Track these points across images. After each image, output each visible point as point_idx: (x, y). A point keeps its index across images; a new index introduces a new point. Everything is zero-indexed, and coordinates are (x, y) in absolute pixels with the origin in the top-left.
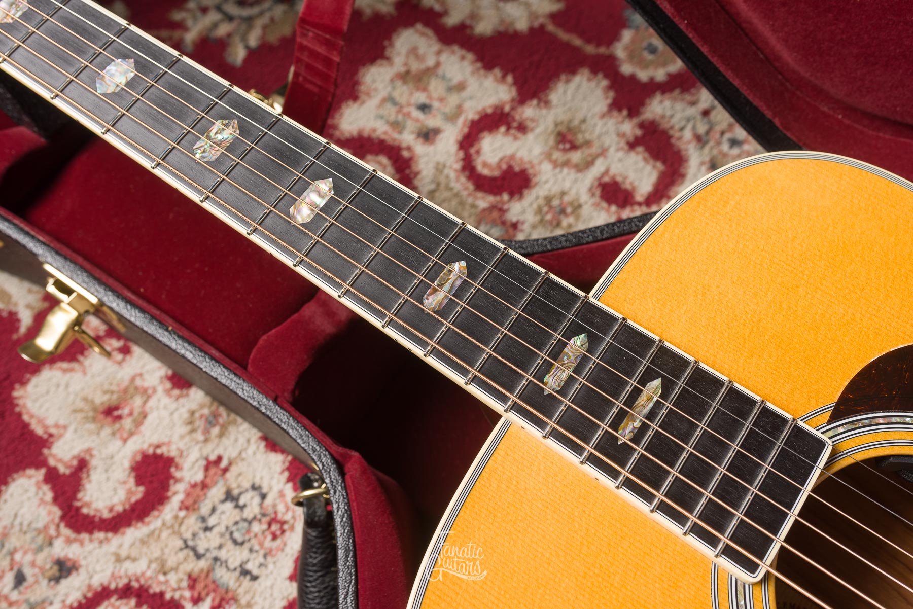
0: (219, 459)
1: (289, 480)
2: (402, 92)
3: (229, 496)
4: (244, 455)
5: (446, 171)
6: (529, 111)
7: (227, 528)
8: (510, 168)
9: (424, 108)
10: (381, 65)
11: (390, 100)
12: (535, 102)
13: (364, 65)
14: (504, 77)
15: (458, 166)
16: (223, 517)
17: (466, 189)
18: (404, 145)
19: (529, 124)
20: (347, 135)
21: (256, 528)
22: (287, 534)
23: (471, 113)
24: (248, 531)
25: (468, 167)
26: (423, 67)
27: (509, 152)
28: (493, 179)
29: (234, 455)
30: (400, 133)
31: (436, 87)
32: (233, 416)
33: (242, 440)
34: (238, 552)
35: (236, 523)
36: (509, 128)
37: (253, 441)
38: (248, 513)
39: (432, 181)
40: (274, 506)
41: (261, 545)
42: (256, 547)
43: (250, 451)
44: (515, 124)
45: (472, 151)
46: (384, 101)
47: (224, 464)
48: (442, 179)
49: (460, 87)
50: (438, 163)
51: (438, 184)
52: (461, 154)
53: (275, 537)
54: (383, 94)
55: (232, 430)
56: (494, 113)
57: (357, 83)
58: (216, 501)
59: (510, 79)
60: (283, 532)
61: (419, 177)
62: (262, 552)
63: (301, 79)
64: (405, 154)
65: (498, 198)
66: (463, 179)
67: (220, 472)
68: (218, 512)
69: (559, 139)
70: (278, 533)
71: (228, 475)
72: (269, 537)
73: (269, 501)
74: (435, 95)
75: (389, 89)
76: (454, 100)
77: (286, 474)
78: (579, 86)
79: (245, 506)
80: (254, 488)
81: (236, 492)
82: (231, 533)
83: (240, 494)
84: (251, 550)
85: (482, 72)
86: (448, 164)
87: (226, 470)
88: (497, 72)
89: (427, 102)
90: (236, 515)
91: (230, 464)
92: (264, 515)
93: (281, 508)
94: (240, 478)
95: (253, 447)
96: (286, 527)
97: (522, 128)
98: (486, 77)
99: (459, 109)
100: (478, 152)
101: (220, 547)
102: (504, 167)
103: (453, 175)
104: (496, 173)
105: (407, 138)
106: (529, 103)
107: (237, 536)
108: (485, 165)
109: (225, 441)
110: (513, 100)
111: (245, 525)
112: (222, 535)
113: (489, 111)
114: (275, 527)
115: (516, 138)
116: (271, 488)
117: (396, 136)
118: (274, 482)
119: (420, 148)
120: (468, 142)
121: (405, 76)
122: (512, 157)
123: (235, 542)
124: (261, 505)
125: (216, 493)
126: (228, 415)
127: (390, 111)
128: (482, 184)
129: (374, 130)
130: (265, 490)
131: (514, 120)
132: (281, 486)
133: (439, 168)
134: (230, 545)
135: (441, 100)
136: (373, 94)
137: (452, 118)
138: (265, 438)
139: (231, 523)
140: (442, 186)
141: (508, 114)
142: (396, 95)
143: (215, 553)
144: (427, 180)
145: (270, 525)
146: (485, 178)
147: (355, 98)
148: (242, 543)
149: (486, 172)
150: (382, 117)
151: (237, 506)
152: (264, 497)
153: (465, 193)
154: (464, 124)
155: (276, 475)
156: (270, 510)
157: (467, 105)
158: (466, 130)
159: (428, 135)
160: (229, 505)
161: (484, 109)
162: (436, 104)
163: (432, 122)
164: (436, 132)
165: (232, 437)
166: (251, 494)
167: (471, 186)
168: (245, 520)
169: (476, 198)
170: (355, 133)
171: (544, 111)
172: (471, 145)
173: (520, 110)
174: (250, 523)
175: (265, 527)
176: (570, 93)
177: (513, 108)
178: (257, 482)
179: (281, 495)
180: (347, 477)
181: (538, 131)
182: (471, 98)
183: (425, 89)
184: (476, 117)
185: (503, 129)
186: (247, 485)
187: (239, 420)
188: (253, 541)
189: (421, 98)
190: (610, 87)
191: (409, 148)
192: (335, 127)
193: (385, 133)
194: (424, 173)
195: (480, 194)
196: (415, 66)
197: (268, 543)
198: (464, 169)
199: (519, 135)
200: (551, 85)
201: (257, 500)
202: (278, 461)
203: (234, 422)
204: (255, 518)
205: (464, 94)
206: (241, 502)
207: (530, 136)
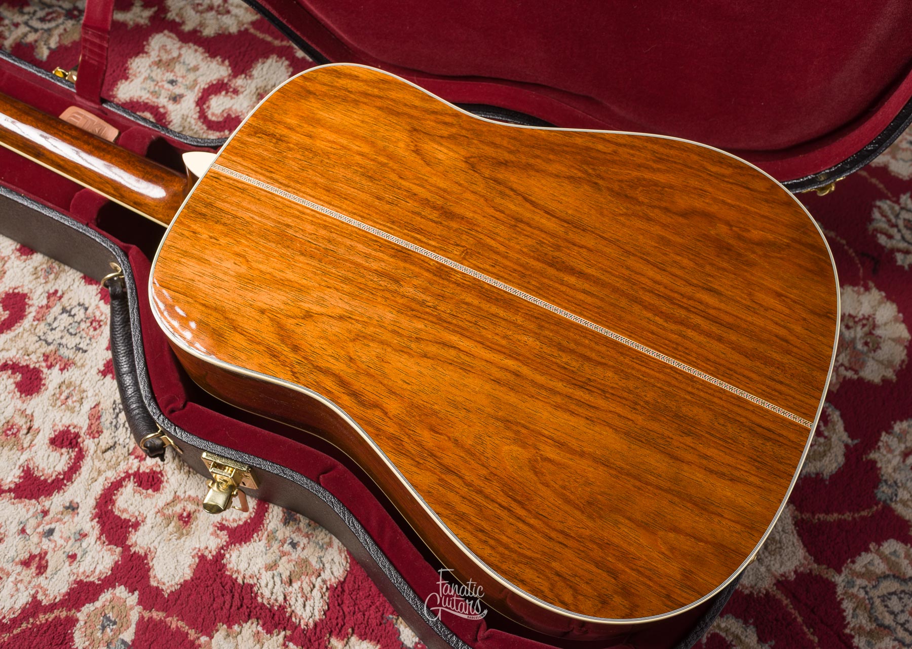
0: (56, 292)
1: (101, 299)
2: (157, 73)
3: (64, 310)
4: (71, 288)
5: (188, 120)
6: (239, 82)
7: (65, 327)
8: (229, 115)
9: (172, 82)
10: (143, 57)
11: (149, 78)
12: (243, 76)
13: (131, 58)
14: (223, 61)
15: (196, 116)
16: (62, 322)
17: (203, 129)
18: (160, 105)
19: (239, 89)
20: (123, 101)
21: (83, 325)
22: (103, 327)
23: (203, 84)
24: (79, 327)
25: (203, 116)
26: (170, 57)
27: (228, 107)
28: (219, 122)
29: (65, 288)
30: (157, 98)
31: (179, 69)
32: (62, 266)
33: (70, 280)
34: (73, 339)
35: (71, 324)
36: (227, 93)
37: (76, 280)
38: (77, 318)
39: (180, 126)
40: (94, 313)
41: (88, 334)
42: (84, 335)
43: (75, 286)
44: (231, 90)
45: (205, 106)
46: (146, 79)
47: (59, 295)
48: (186, 124)
49: (196, 69)
50: (183, 115)
51: (184, 128)
52: (198, 109)
53: (95, 329)
54: (145, 75)
55: (63, 275)
56: (218, 83)
57: (127, 69)
58: (57, 314)
59: (227, 62)
60: (100, 326)
61: (172, 124)
62: (88, 338)
63: (87, 58)
64: (162, 110)
65: (222, 133)
66: (200, 124)
67: (57, 299)
68: (58, 320)
69: (259, 97)
70: (97, 327)
71: (62, 300)
72: (92, 329)
73: (90, 311)
74: (179, 74)
75: (149, 71)
76: (191, 77)
77: (99, 295)
78: (271, 65)
79: (75, 315)
80: (79, 304)
81: (68, 308)
82: (68, 330)
83: (71, 309)
84: (81, 338)
85: (209, 59)
86: (190, 115)
87: (61, 297)
88: (219, 59)
89: (174, 78)
90: (70, 320)
91: (63, 294)
92: (87, 318)
93: (98, 314)
94: (71, 301)
95: (77, 283)
96: (101, 323)
97: (236, 92)
98: (212, 62)
99: (195, 81)
100: (208, 107)
101: (62, 338)
102: (225, 115)
103: (193, 122)
104: (221, 119)
105: (162, 101)
106: (239, 77)
107: (71, 330)
108: (213, 114)
109: (58, 281)
110: (230, 75)
111: (77, 324)
112: (62, 331)
113: (215, 82)
114: (94, 324)
115: (232, 98)
116: (90, 304)
117: (155, 100)
118: (93, 300)
119: (171, 107)
120: (202, 101)
121: (159, 63)
122: (230, 109)
123: (71, 334)
124: (85, 313)
125: (56, 309)
126: (59, 267)
127: (150, 85)
128: (212, 125)
129: (141, 97)
130: (87, 306)
131: (230, 87)
132: (97, 302)
133: (184, 118)
134: (68, 336)
135: (183, 77)
136: (138, 75)
137: (191, 88)
138: (84, 278)
139: (67, 325)
140: (187, 128)
141: (227, 84)
142: (153, 75)
143: (59, 341)
144: (176, 125)
145: (91, 323)
146: (214, 122)
147: (127, 78)
148: (75, 334)
149: (214, 119)
150: (145, 89)
151: (70, 315)
152: (86, 309)
153: (201, 132)
154: (199, 91)
155: (93, 297)
156: (91, 315)
157: (200, 80)
158: (200, 94)
159: (176, 99)
160: (65, 315)
161: (211, 81)
162: (180, 80)
163: (177, 90)
164: (181, 96)
165: (63, 279)
166: (78, 308)
167: (205, 128)
168: (76, 322)
169: (208, 134)
170: (128, 100)
171: (249, 81)
172: (204, 103)
173: (234, 81)
174: (79, 323)
175: (89, 324)
176: (265, 69)
177: (229, 80)
178: (82, 301)
179: (97, 307)
180: (130, 257)
181: (245, 93)
182: (202, 75)
183: (172, 71)
184: (206, 86)
185: (223, 93)
186: (75, 303)
187: (67, 268)
188: (82, 332)
189: (170, 76)
190: (290, 66)
191: (164, 107)
192: (114, 97)
193: (148, 98)
194: (174, 121)
195: (210, 132)
196: (165, 57)
197: (91, 332)
198: (200, 118)
199: (234, 96)
200: (253, 65)
201: (82, 311)
202: (93, 289)
203: (64, 270)
204: (82, 320)
205: (198, 73)
206: (73, 313)
207: (241, 96)
